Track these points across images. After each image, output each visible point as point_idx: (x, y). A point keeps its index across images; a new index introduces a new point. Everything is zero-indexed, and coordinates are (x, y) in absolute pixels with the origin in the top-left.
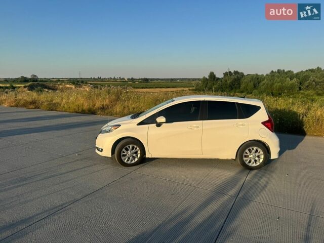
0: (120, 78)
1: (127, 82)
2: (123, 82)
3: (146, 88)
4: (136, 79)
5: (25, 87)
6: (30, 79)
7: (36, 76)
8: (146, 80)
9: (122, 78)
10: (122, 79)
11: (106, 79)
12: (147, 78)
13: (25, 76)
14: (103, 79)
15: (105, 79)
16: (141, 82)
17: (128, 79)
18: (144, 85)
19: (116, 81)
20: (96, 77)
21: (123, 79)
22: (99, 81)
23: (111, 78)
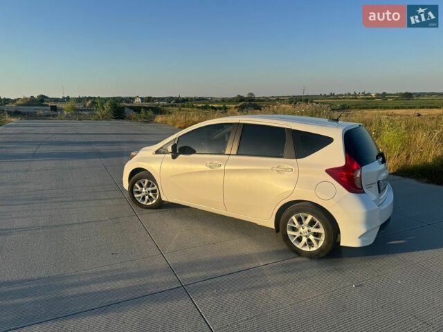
0: (363, 93)
1: (374, 99)
2: (368, 99)
3: (403, 108)
4: (391, 95)
5: (235, 108)
6: (247, 98)
7: (252, 94)
8: (408, 96)
9: (366, 93)
10: (366, 95)
11: (342, 95)
12: (412, 92)
13: (241, 95)
14: (337, 96)
15: (340, 95)
16: (397, 99)
17: (377, 95)
18: (401, 103)
19: (357, 99)
20: (328, 94)
21: (369, 94)
22: (331, 99)
23: (350, 94)
